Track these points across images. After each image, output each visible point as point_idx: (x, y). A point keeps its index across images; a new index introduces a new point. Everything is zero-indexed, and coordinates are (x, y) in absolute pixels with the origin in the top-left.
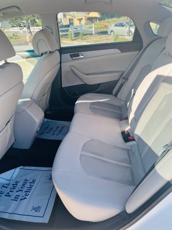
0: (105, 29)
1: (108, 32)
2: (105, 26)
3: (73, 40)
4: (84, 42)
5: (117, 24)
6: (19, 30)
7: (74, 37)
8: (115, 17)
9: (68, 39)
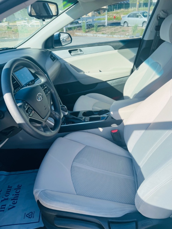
0: (114, 20)
1: (121, 23)
2: (115, 17)
3: (87, 32)
4: (99, 34)
5: (131, 15)
6: (26, 24)
7: (87, 29)
8: (123, 8)
9: (82, 31)
